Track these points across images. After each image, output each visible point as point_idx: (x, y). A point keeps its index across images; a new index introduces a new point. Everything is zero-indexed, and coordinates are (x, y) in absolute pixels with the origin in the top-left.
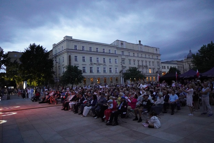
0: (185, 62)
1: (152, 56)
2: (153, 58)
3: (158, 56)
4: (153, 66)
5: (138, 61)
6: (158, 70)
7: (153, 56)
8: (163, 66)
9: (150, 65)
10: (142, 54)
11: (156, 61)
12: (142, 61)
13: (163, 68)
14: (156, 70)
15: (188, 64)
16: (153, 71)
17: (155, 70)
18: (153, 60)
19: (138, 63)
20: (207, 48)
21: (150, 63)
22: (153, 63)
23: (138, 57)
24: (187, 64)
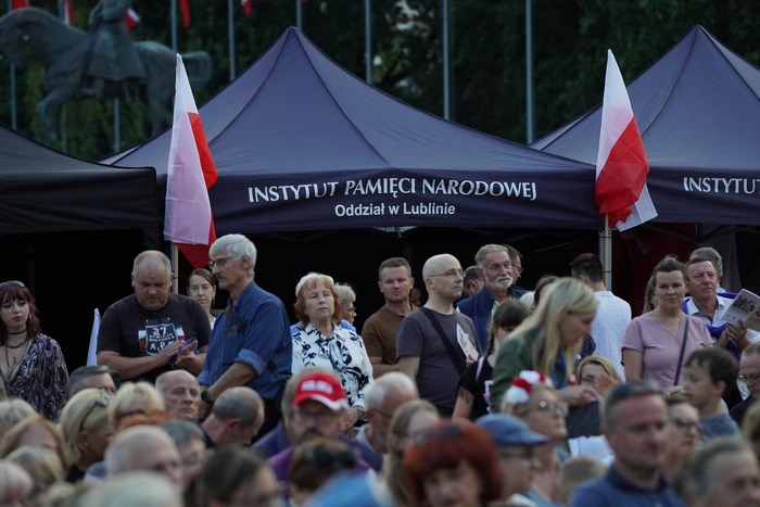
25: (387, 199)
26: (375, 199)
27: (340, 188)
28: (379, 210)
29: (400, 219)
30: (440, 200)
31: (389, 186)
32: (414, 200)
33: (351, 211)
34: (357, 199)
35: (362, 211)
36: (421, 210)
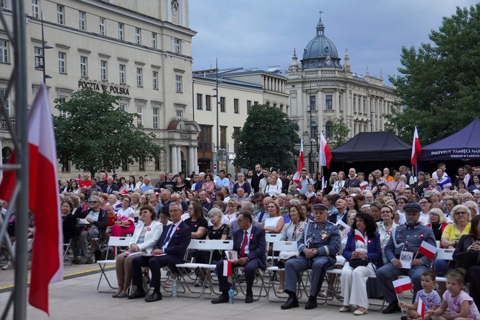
0: (293, 84)
1: (154, 34)
2: (159, 48)
3: (179, 36)
4: (155, 88)
5: (84, 54)
6: (179, 113)
7: (158, 36)
8: (200, 96)
9: (140, 85)
10: (103, 19)
11: (171, 64)
12: (104, 59)
13: (200, 108)
14: (169, 114)
15: (306, 91)
16: (156, 119)
17: (161, 112)
18: (155, 59)
19: (83, 68)
20: (471, 25)
21: (139, 70)
22: (155, 74)
23: (82, 31)
24: (299, 91)
25: (463, 154)
26: (460, 154)
27: (452, 152)
28: (461, 156)
29: (466, 158)
30: (476, 154)
31: (464, 151)
32: (469, 154)
33: (455, 156)
34: (456, 154)
35: (457, 156)
36: (471, 156)
